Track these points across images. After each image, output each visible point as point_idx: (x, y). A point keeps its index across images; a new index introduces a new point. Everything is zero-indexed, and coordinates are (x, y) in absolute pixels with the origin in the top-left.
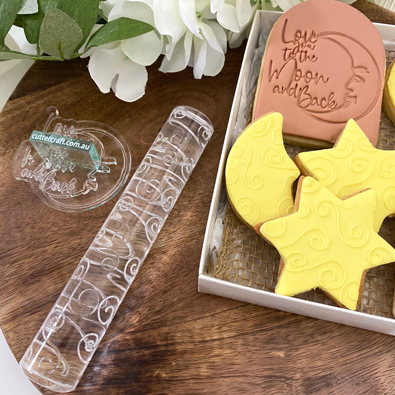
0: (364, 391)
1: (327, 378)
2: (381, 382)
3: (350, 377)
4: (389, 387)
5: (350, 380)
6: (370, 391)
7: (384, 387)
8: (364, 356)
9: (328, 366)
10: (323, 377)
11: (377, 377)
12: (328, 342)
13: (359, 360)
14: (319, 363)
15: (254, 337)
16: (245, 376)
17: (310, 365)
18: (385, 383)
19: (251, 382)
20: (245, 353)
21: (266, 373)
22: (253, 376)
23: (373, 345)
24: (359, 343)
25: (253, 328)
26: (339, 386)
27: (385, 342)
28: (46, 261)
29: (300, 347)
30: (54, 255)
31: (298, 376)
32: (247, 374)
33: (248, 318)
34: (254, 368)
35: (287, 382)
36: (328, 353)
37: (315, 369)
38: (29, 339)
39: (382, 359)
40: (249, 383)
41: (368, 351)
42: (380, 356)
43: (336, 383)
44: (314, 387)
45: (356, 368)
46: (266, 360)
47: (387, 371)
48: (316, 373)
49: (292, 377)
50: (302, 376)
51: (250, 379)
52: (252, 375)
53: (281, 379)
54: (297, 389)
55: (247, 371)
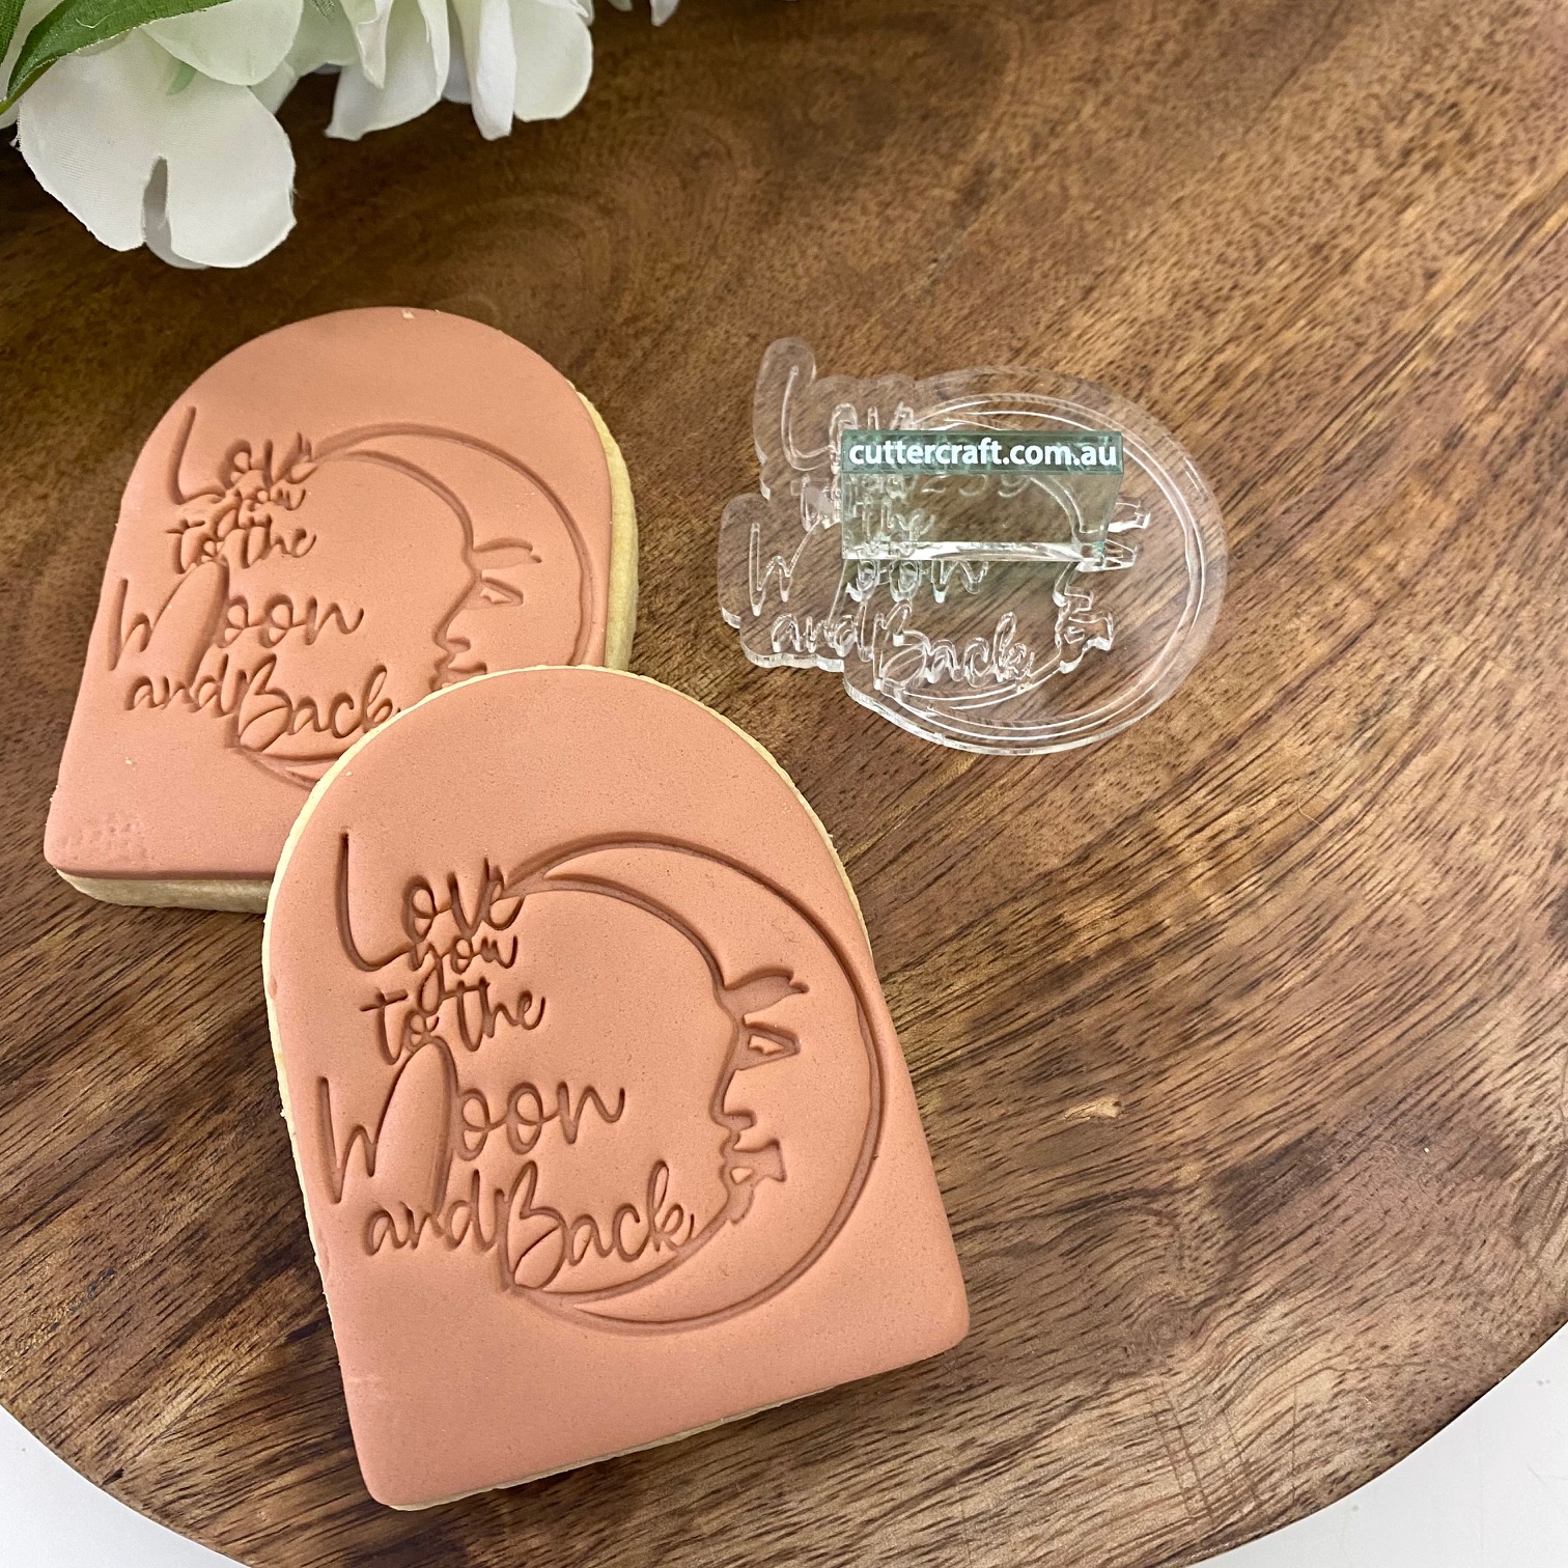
0: (1452, 1160)
1: (1303, 1152)
2: (1505, 1111)
3: (1387, 1121)
4: (1539, 1119)
5: (1388, 1135)
6: (1472, 1154)
7: (1520, 1126)
8: (1420, 1030)
9: (1297, 1103)
10: (1287, 1150)
11: (1485, 1096)
12: (1273, 1015)
13: (1403, 1051)
14: (1256, 1105)
15: (981, 1069)
16: (983, 1228)
17: (1223, 1120)
18: (1521, 1109)
19: (1016, 1245)
20: (964, 1138)
21: (1065, 1195)
22: (1016, 1220)
23: (1440, 983)
24: (1389, 992)
25: (969, 1038)
26: (1352, 1170)
27: (1484, 959)
28: (49, 998)
29: (1168, 1063)
30: (79, 966)
31: (1190, 1171)
32: (989, 1218)
33: (940, 1007)
34: (1012, 1188)
35: (1154, 1206)
36: (1283, 1059)
37: (1249, 1128)
38: (57, 1325)
39: (1488, 1027)
40: (1007, 1252)
41: (1430, 1008)
42: (1479, 1016)
43: (1341, 1159)
44: (1261, 1198)
45: (1400, 1085)
46: (1050, 1144)
47: (1515, 1064)
48: (1257, 1143)
49: (1169, 1184)
50: (1207, 1171)
51: (1005, 1235)
52: (1011, 1215)
53: (1128, 1203)
54: (1201, 1221)
55: (990, 1209)
